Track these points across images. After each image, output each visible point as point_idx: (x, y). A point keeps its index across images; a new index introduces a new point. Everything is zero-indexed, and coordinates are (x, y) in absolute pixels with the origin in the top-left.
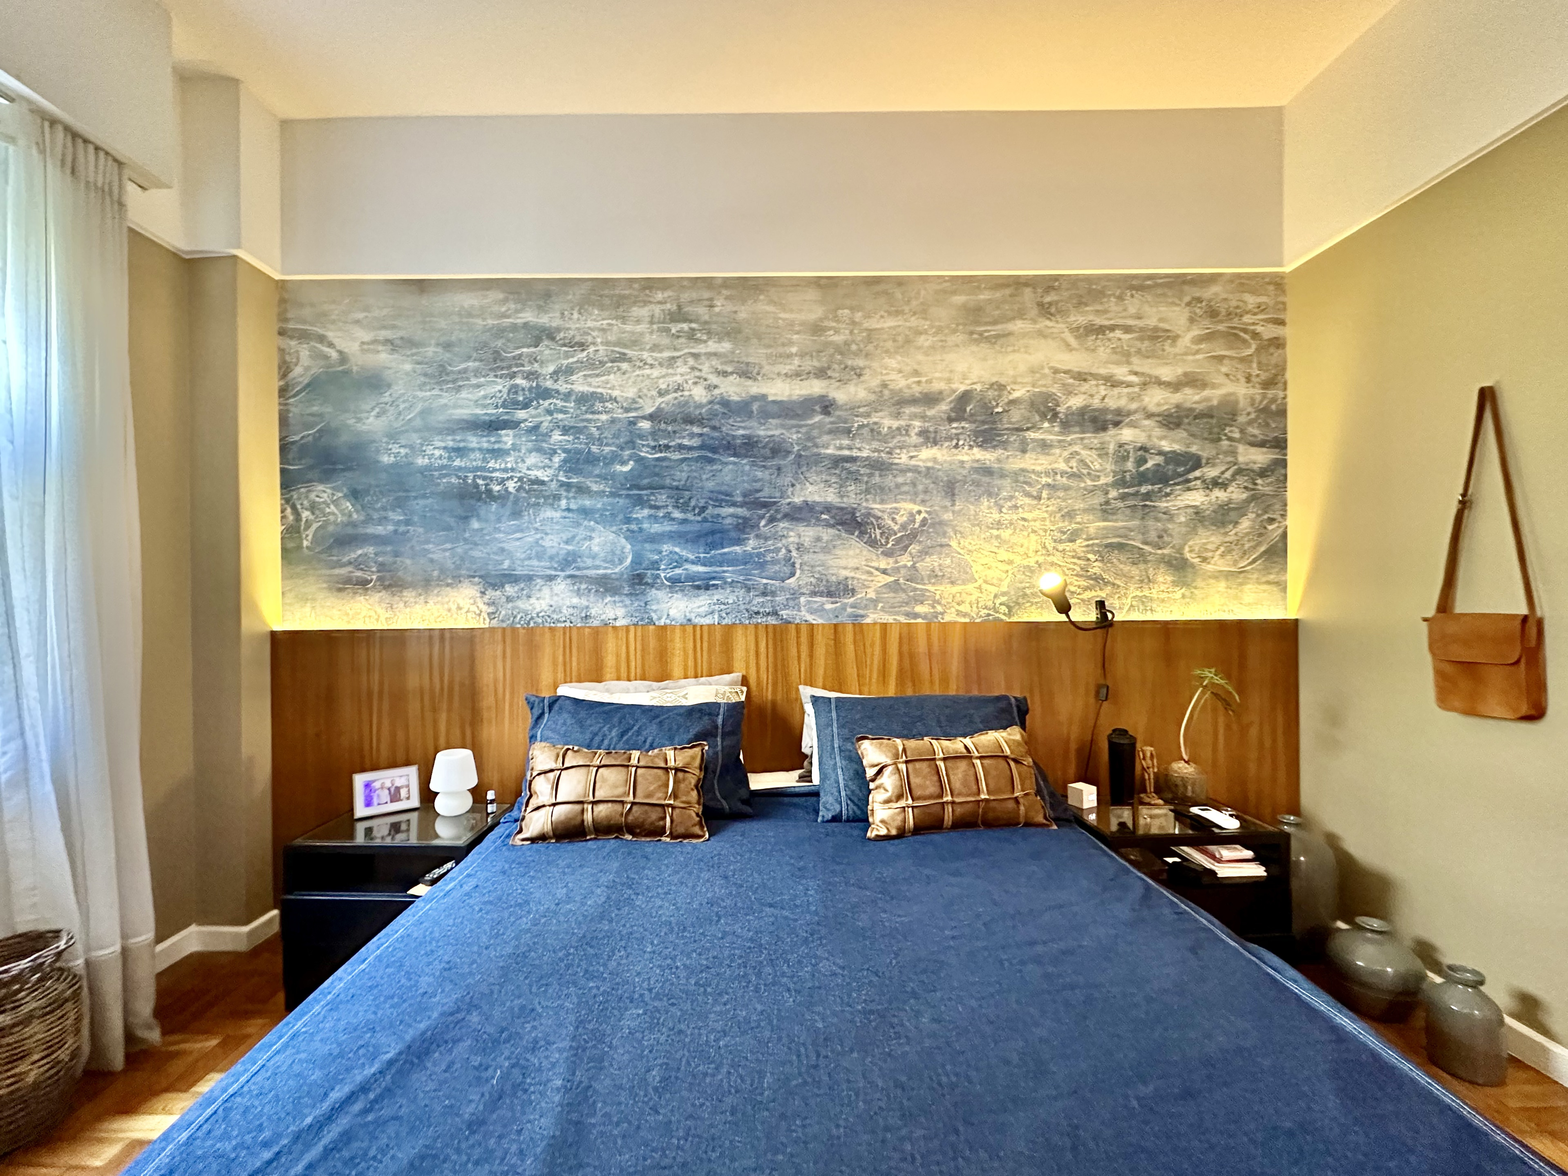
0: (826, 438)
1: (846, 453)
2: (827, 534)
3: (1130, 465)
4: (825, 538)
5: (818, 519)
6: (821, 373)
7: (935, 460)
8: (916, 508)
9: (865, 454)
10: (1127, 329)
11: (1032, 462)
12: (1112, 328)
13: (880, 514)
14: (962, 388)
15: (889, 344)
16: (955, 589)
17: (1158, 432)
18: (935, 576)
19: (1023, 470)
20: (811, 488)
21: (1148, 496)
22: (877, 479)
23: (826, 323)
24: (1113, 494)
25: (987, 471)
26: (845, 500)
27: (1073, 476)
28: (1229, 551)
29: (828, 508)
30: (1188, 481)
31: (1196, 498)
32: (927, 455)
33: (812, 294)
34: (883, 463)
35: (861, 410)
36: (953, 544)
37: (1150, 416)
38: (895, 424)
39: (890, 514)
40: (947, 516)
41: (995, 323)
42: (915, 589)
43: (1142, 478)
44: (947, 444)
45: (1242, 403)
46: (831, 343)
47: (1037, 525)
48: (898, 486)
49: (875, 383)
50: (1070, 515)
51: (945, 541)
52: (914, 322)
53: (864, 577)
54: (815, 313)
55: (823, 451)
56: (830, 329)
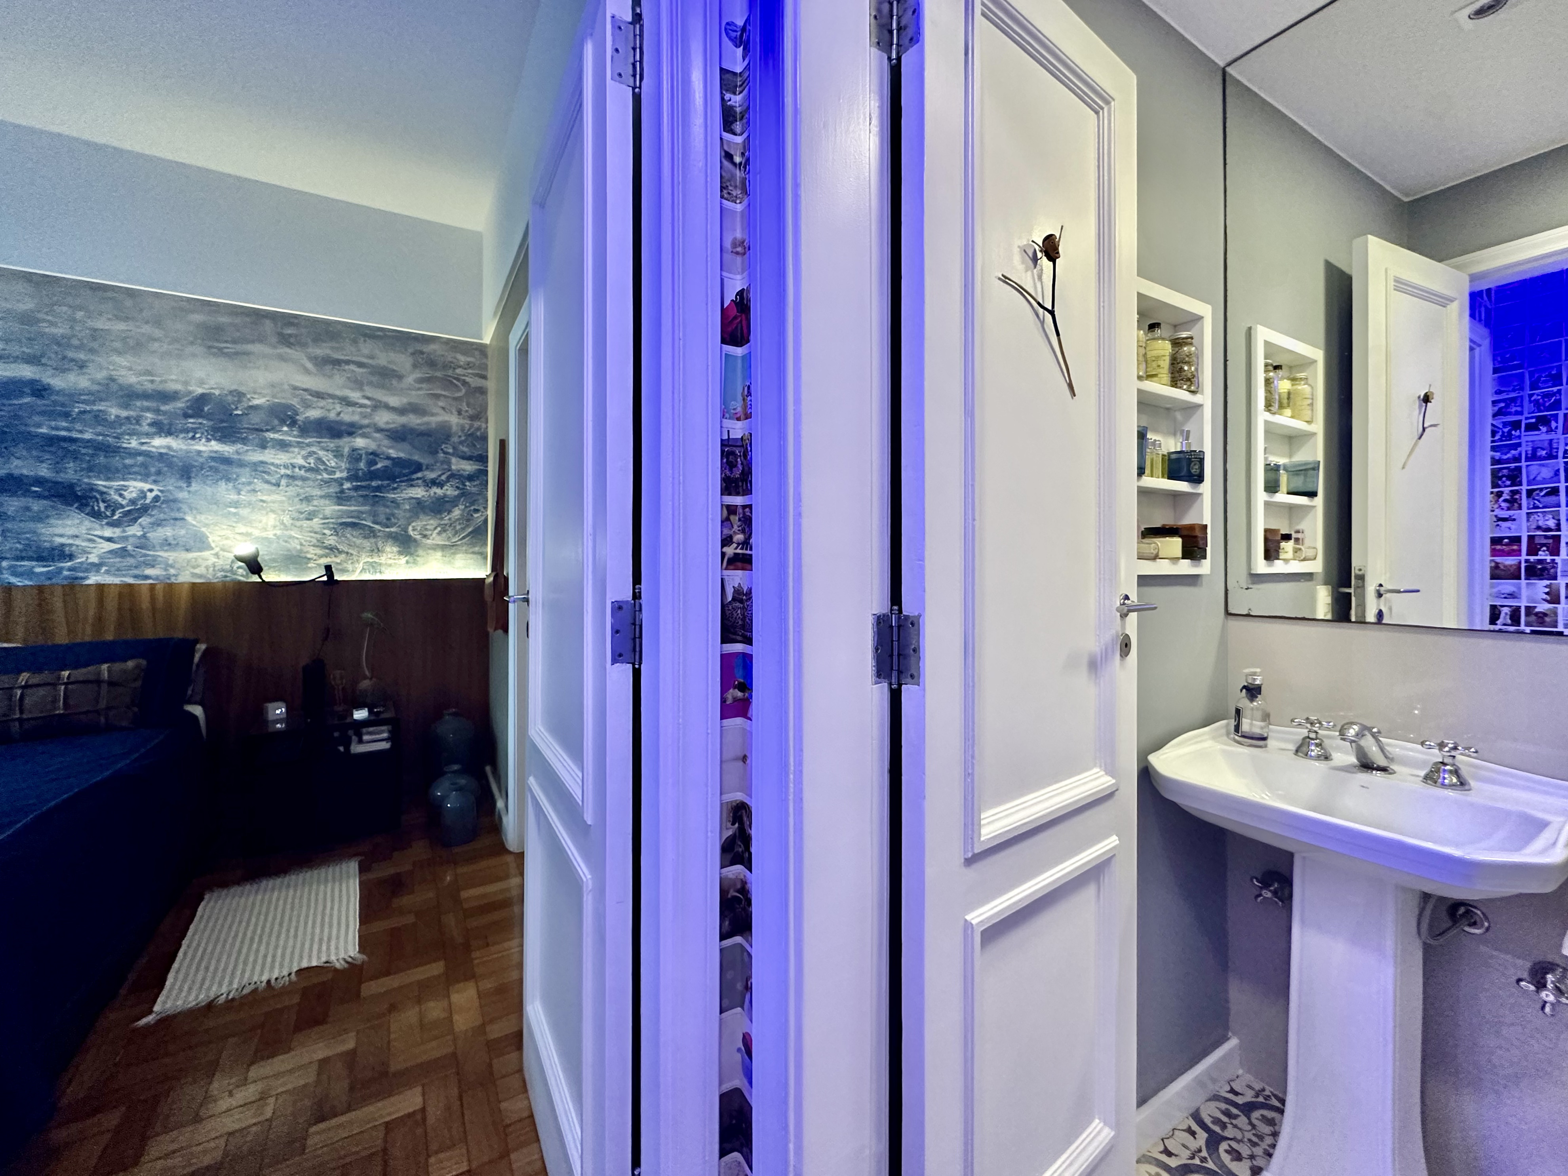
0: (37, 419)
1: (63, 433)
2: (36, 506)
3: (362, 465)
4: (35, 508)
5: (27, 491)
6: (33, 360)
7: (169, 448)
8: (146, 486)
9: (87, 436)
10: (360, 365)
11: (269, 456)
12: (348, 362)
13: (105, 490)
14: (200, 391)
15: (117, 345)
16: (190, 555)
17: (386, 442)
18: (167, 544)
19: (262, 462)
20: (17, 463)
21: (377, 489)
22: (102, 459)
23: (40, 316)
24: (347, 485)
25: (226, 461)
26: (62, 475)
27: (310, 470)
28: (442, 530)
29: (39, 481)
30: (411, 480)
31: (417, 492)
32: (159, 443)
33: (20, 287)
34: (109, 446)
35: (82, 397)
36: (189, 518)
37: (379, 430)
38: (124, 413)
39: (117, 490)
40: (181, 495)
41: (234, 342)
42: (146, 555)
43: (372, 475)
44: (182, 436)
45: (454, 429)
46: (43, 335)
47: (275, 506)
48: (126, 467)
49: (101, 375)
50: (308, 499)
51: (180, 515)
52: (146, 329)
53: (84, 544)
54: (27, 305)
55: (32, 429)
56: (44, 321)
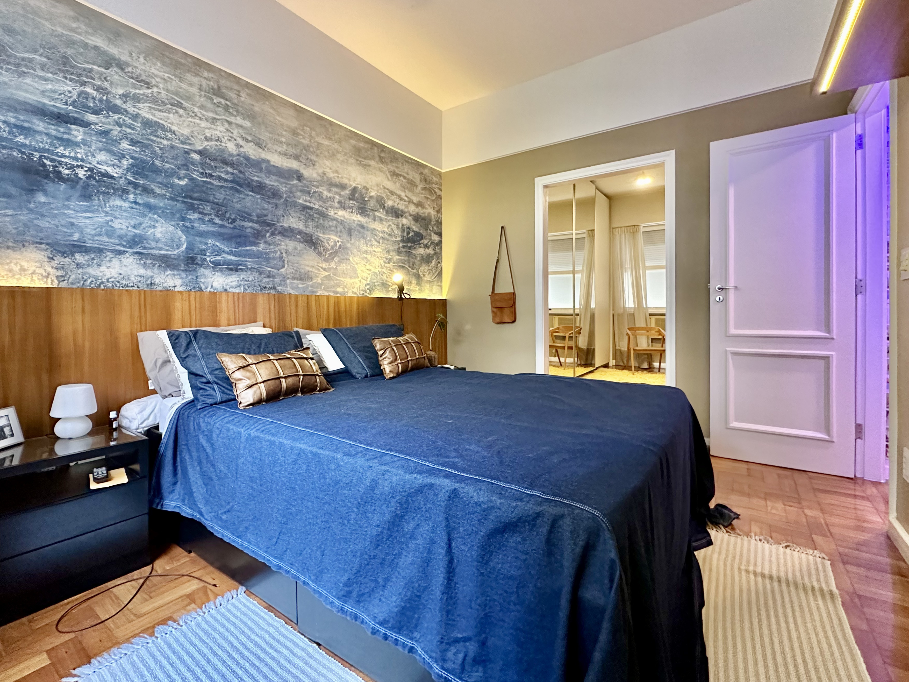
0: (299, 194)
1: (308, 204)
2: (300, 246)
3: (405, 234)
4: (299, 248)
5: (296, 238)
6: (297, 158)
7: (344, 217)
8: (337, 239)
9: (316, 207)
10: (405, 178)
11: (376, 226)
12: (401, 175)
13: (322, 240)
14: (354, 185)
15: (326, 153)
16: (352, 281)
17: (413, 222)
18: (344, 274)
19: (375, 229)
20: (292, 220)
21: (410, 248)
22: (321, 221)
23: (299, 131)
24: (401, 245)
25: (363, 227)
26: (308, 229)
27: (390, 235)
28: (430, 273)
29: (300, 232)
30: (420, 244)
31: (421, 251)
32: (341, 214)
33: (292, 112)
34: (324, 214)
35: (315, 183)
36: (351, 259)
37: (410, 215)
38: (329, 195)
39: (327, 240)
40: (349, 245)
41: (365, 158)
42: (337, 280)
43: (409, 240)
44: (348, 210)
45: (433, 217)
46: (301, 143)
47: (379, 254)
48: (330, 227)
49: (320, 171)
50: (388, 252)
51: (348, 257)
52: (336, 146)
53: (316, 271)
54: (294, 124)
55: (297, 200)
56: (301, 135)
